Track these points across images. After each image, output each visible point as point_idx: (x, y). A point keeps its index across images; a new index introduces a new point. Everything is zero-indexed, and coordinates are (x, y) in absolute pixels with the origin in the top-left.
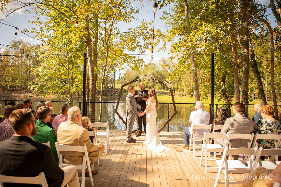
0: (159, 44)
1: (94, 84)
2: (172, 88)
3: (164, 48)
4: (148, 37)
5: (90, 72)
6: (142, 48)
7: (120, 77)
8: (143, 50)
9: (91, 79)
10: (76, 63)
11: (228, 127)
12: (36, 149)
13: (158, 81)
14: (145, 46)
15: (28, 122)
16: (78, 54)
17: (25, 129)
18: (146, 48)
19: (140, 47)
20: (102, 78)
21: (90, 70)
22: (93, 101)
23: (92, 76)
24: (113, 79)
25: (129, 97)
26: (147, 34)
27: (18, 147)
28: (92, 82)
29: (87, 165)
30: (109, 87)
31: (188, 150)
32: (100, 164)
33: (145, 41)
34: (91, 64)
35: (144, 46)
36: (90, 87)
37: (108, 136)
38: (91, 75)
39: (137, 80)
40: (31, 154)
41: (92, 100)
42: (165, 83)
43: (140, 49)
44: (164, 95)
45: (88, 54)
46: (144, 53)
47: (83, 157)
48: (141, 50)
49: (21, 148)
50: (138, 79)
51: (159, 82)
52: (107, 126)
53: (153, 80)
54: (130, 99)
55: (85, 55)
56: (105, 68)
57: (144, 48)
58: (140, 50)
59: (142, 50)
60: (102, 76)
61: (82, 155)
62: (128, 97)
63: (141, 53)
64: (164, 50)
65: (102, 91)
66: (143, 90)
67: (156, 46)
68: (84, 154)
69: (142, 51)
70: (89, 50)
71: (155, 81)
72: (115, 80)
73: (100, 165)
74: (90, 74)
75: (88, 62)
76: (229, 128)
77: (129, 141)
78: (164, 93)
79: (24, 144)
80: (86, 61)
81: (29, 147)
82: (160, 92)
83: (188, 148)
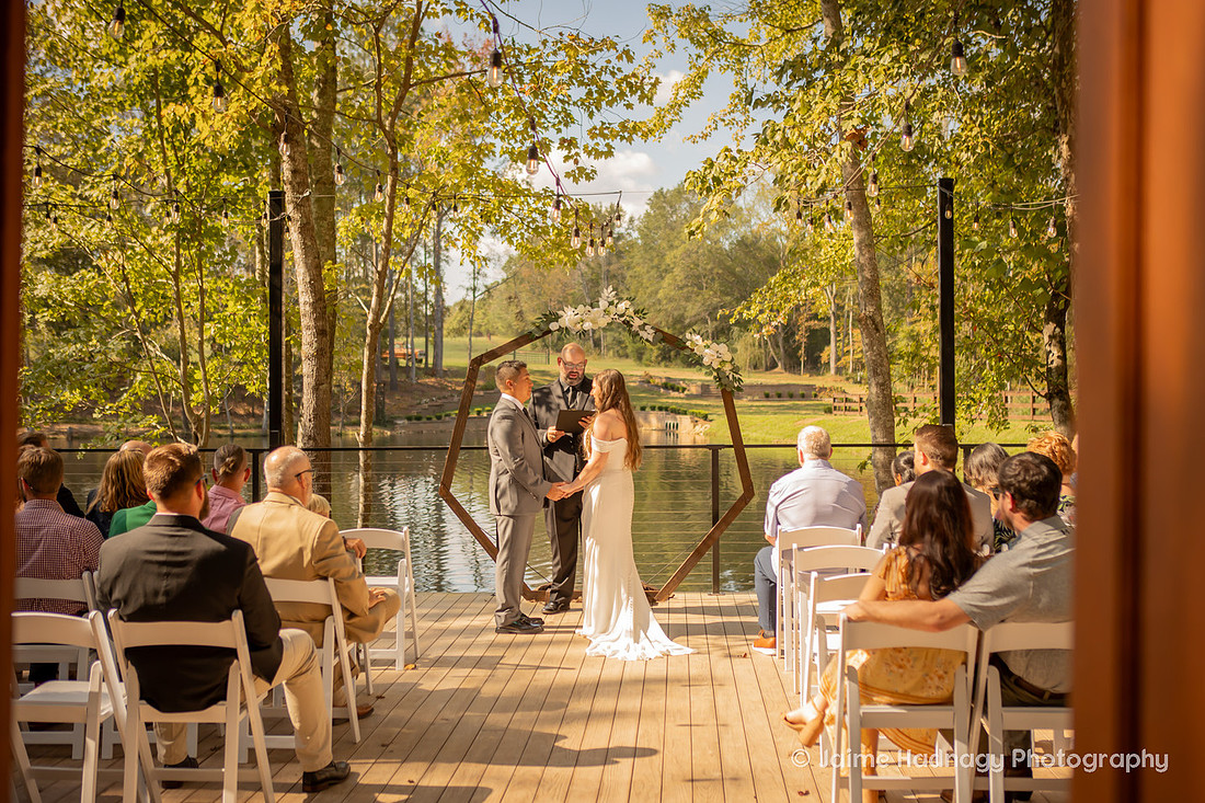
0: (701, 94)
1: (324, 355)
2: (727, 368)
3: (738, 116)
4: (611, 92)
5: (301, 288)
6: (577, 154)
7: (474, 289)
8: (586, 161)
9: (308, 328)
10: (216, 234)
11: (887, 524)
12: (223, 547)
13: (657, 331)
14: (598, 144)
15: (197, 478)
16: (229, 182)
17: (190, 497)
18: (598, 154)
19: (568, 148)
20: (369, 322)
21: (300, 279)
22: (321, 445)
23: (315, 309)
24: (426, 302)
25: (504, 418)
26: (606, 77)
27: (175, 544)
28: (315, 345)
29: (337, 654)
31: (771, 651)
32: (379, 694)
33: (591, 115)
34: (305, 247)
35: (592, 143)
36: (307, 369)
37: (407, 590)
38: (308, 308)
39: (550, 332)
40: (209, 562)
41: (315, 440)
42: (688, 344)
43: (567, 158)
44: (789, 408)
45: (289, 196)
46: (589, 178)
47: (323, 621)
48: (572, 161)
49: (184, 545)
50: (553, 326)
51: (660, 336)
52: (403, 543)
54: (506, 423)
55: (277, 200)
56: (379, 269)
57: (589, 154)
58: (570, 165)
59: (576, 162)
60: (369, 307)
61: (320, 614)
62: (499, 415)
63: (576, 180)
64: (736, 129)
65: (367, 391)
66: (575, 383)
67: (683, 108)
68: (329, 609)
69: (582, 170)
70: (294, 172)
71: (642, 333)
72: (440, 311)
73: (378, 698)
74: (305, 298)
75: (293, 236)
76: (890, 525)
77: (507, 628)
78: (791, 396)
79: (192, 536)
80: (282, 233)
81: (205, 545)
82: (762, 386)
83: (772, 639)
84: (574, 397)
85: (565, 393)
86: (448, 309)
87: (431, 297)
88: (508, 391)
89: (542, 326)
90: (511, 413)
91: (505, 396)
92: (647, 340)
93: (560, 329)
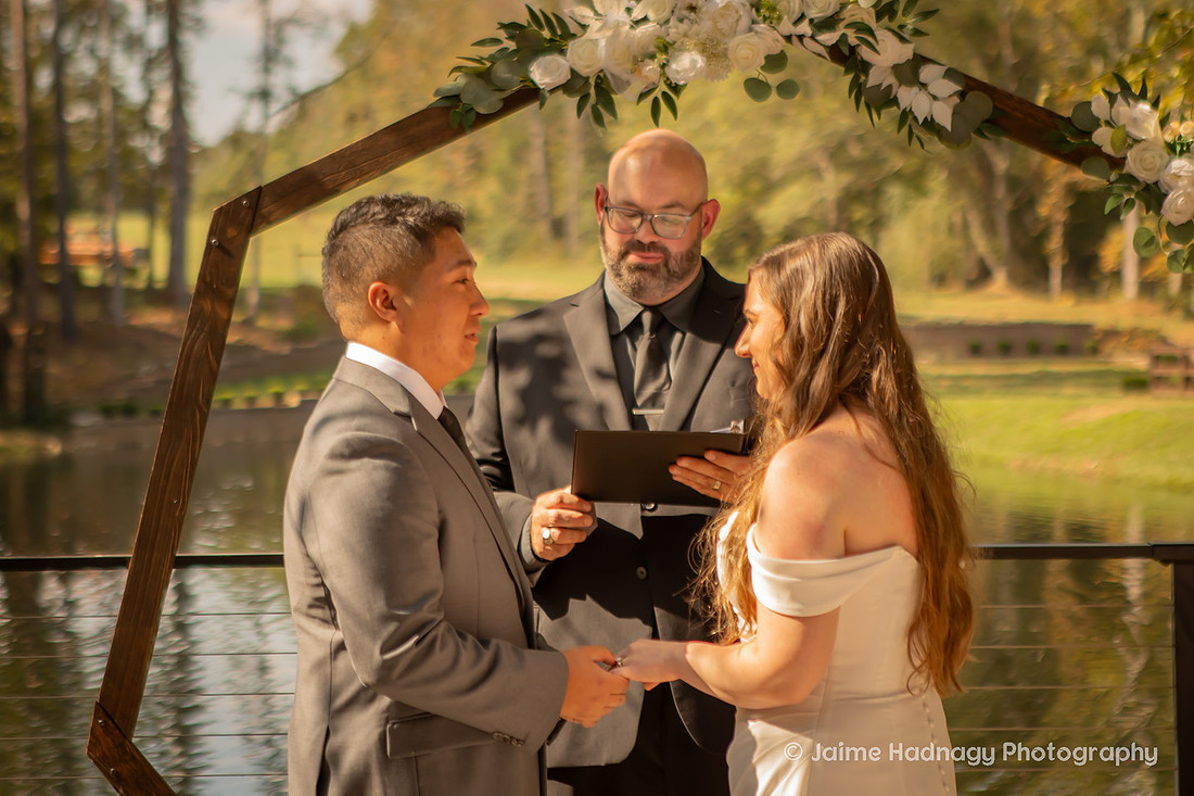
13: (969, 86)
24: (146, 127)
30: (92, 275)
39: (530, 94)
42: (1102, 137)
50: (547, 71)
51: (982, 105)
53: (857, 88)
54: (366, 475)
62: (332, 438)
71: (908, 96)
82: (961, 328)
84: (658, 357)
85: (618, 338)
86: (205, 152)
87: (159, 116)
88: (374, 332)
89: (502, 72)
90: (384, 432)
91: (363, 354)
92: (930, 125)
93: (574, 84)
